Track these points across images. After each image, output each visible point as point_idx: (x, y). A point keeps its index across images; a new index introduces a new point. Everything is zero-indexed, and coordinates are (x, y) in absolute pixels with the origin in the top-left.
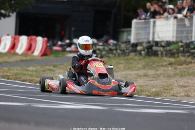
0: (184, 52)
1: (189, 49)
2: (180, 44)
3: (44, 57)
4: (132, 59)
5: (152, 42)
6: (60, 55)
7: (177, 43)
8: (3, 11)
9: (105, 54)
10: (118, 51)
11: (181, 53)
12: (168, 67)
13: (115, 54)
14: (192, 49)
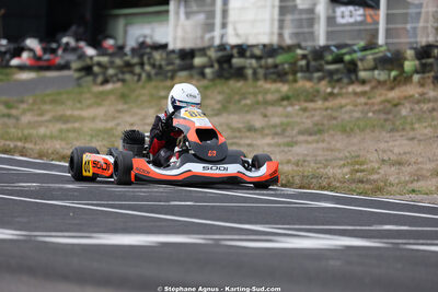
0: (308, 69)
2: (299, 52)
5: (228, 48)
9: (116, 75)
10: (147, 68)
11: (302, 71)
13: (140, 75)
14: (329, 63)
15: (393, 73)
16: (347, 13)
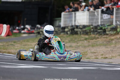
0: (94, 32)
1: (97, 29)
2: (91, 27)
3: (8, 37)
4: (62, 37)
5: (74, 26)
6: (18, 35)
7: (89, 26)
11: (92, 32)
12: (84, 41)
14: (99, 30)
15: (115, 32)
16: (106, 16)
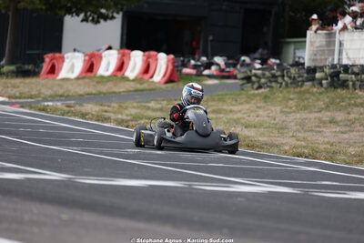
3: (169, 85)
4: (308, 92)
5: (338, 66)
8: (103, 11)
9: (266, 83)
10: (286, 78)
13: (281, 83)
